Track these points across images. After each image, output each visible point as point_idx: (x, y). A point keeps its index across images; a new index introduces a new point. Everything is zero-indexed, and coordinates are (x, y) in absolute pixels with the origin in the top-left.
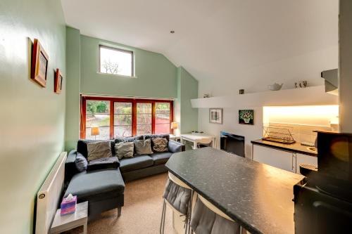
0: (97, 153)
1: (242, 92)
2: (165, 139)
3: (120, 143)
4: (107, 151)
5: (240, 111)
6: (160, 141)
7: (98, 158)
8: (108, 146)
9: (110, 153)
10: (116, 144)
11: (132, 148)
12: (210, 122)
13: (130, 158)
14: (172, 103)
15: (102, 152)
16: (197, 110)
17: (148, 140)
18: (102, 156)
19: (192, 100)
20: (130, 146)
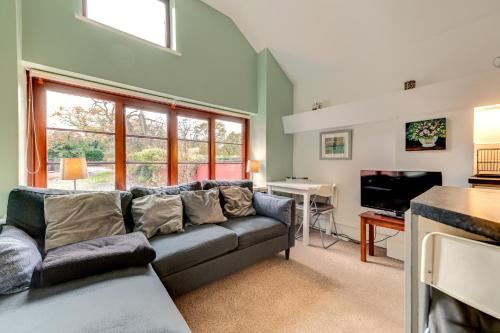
0: (80, 225)
1: (410, 85)
2: (247, 189)
3: (146, 198)
4: (110, 219)
5: (408, 125)
6: (237, 192)
7: (81, 240)
8: (112, 204)
9: (120, 223)
10: (136, 201)
11: (178, 210)
12: (321, 158)
13: (176, 233)
14: (246, 122)
15: (94, 221)
16: (291, 137)
17: (214, 191)
18: (94, 234)
19: (284, 118)
20: (173, 203)
